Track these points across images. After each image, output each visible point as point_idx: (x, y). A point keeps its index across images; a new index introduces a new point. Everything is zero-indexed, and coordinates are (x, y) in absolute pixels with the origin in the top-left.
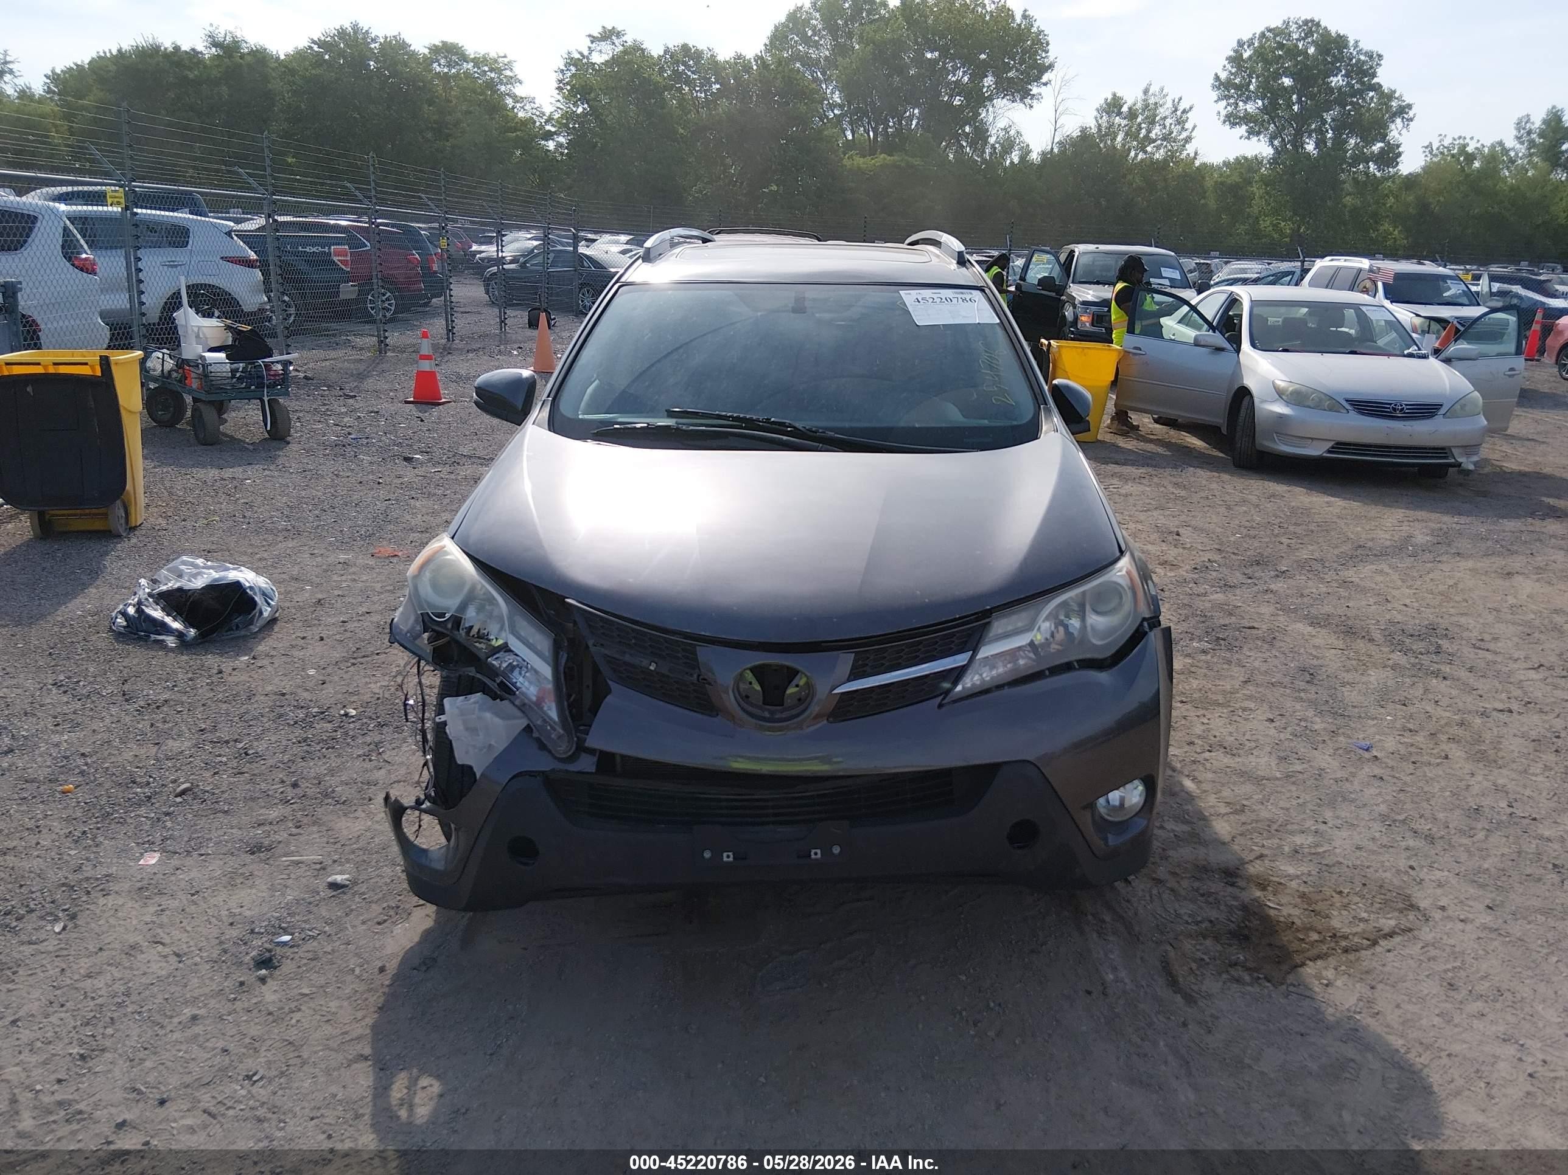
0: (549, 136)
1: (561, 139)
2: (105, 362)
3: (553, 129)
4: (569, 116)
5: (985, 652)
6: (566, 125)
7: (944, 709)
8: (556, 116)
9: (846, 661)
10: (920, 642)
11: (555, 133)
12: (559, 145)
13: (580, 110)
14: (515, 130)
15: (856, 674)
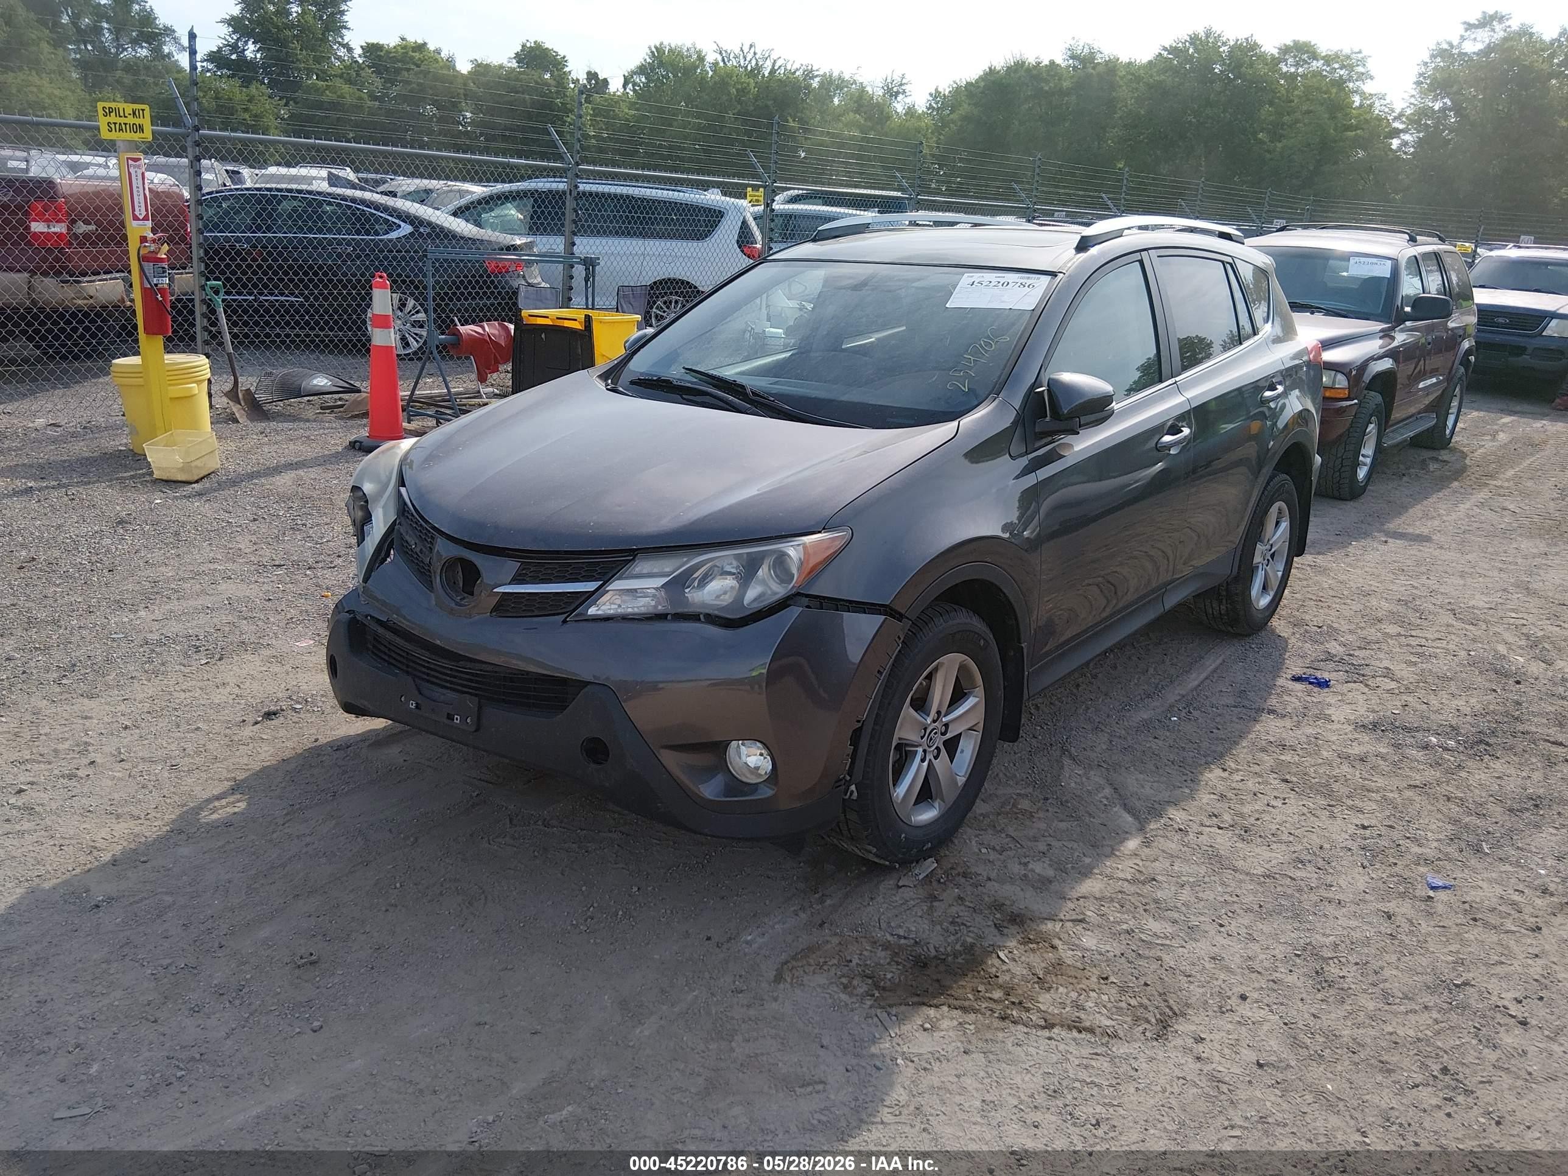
0: (1396, 133)
1: (1407, 137)
2: (588, 319)
3: (1401, 127)
4: (1423, 112)
5: (617, 585)
6: (1418, 122)
7: (567, 626)
8: (1409, 112)
9: (512, 566)
10: (570, 564)
11: (1402, 131)
12: (1405, 144)
13: (1437, 106)
14: (1357, 128)
15: (518, 580)
